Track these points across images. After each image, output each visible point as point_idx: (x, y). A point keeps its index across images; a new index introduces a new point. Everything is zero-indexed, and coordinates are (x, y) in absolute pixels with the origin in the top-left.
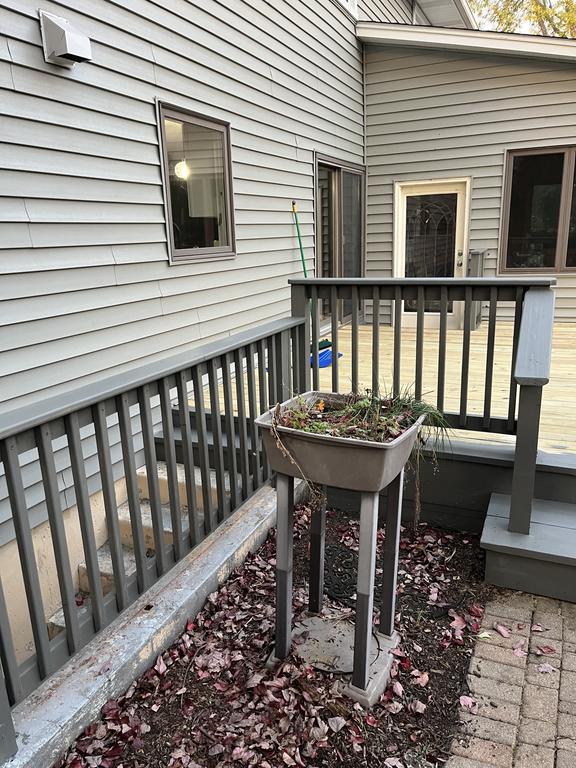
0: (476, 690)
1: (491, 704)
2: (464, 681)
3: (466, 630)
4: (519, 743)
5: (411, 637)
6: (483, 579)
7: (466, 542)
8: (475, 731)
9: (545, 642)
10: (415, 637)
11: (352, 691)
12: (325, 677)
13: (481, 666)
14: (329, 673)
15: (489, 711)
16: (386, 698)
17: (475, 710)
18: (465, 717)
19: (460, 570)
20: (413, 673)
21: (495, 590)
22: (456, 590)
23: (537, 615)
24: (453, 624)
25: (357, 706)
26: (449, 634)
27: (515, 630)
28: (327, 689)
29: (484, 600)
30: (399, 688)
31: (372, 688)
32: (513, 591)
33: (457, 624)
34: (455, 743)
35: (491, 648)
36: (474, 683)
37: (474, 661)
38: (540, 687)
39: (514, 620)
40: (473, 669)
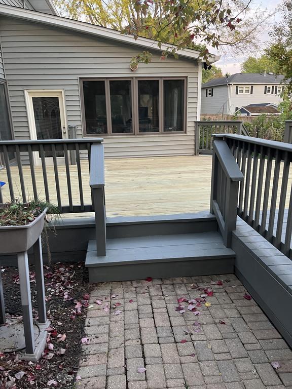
0: (89, 333)
1: (96, 337)
2: (83, 331)
3: (82, 307)
4: (109, 349)
5: (56, 319)
6: (89, 281)
7: (79, 266)
8: (89, 352)
9: (117, 301)
10: (58, 319)
11: (26, 356)
12: (11, 355)
13: (90, 321)
14: (13, 352)
15: (95, 341)
16: (45, 353)
17: (89, 343)
18: (84, 347)
19: (77, 280)
20: (58, 336)
21: (94, 285)
22: (77, 290)
23: (113, 291)
24: (76, 307)
25: (30, 363)
26: (75, 312)
27: (104, 300)
28: (13, 360)
29: (90, 291)
30: (51, 346)
31: (37, 351)
32: (102, 283)
33: (78, 306)
34: (81, 362)
35: (94, 312)
36: (88, 330)
37: (87, 320)
38: (116, 322)
39: (103, 296)
40: (87, 324)
